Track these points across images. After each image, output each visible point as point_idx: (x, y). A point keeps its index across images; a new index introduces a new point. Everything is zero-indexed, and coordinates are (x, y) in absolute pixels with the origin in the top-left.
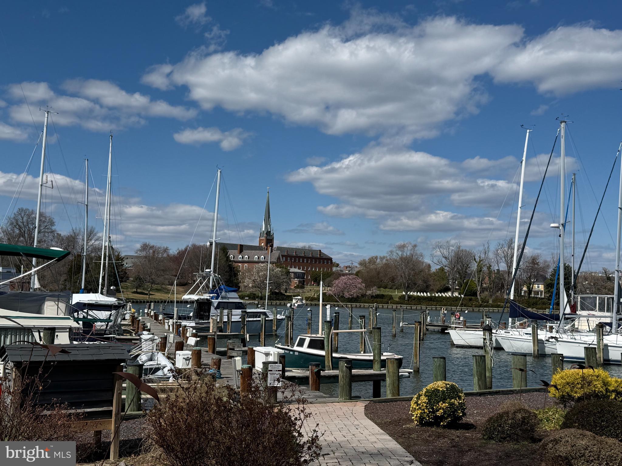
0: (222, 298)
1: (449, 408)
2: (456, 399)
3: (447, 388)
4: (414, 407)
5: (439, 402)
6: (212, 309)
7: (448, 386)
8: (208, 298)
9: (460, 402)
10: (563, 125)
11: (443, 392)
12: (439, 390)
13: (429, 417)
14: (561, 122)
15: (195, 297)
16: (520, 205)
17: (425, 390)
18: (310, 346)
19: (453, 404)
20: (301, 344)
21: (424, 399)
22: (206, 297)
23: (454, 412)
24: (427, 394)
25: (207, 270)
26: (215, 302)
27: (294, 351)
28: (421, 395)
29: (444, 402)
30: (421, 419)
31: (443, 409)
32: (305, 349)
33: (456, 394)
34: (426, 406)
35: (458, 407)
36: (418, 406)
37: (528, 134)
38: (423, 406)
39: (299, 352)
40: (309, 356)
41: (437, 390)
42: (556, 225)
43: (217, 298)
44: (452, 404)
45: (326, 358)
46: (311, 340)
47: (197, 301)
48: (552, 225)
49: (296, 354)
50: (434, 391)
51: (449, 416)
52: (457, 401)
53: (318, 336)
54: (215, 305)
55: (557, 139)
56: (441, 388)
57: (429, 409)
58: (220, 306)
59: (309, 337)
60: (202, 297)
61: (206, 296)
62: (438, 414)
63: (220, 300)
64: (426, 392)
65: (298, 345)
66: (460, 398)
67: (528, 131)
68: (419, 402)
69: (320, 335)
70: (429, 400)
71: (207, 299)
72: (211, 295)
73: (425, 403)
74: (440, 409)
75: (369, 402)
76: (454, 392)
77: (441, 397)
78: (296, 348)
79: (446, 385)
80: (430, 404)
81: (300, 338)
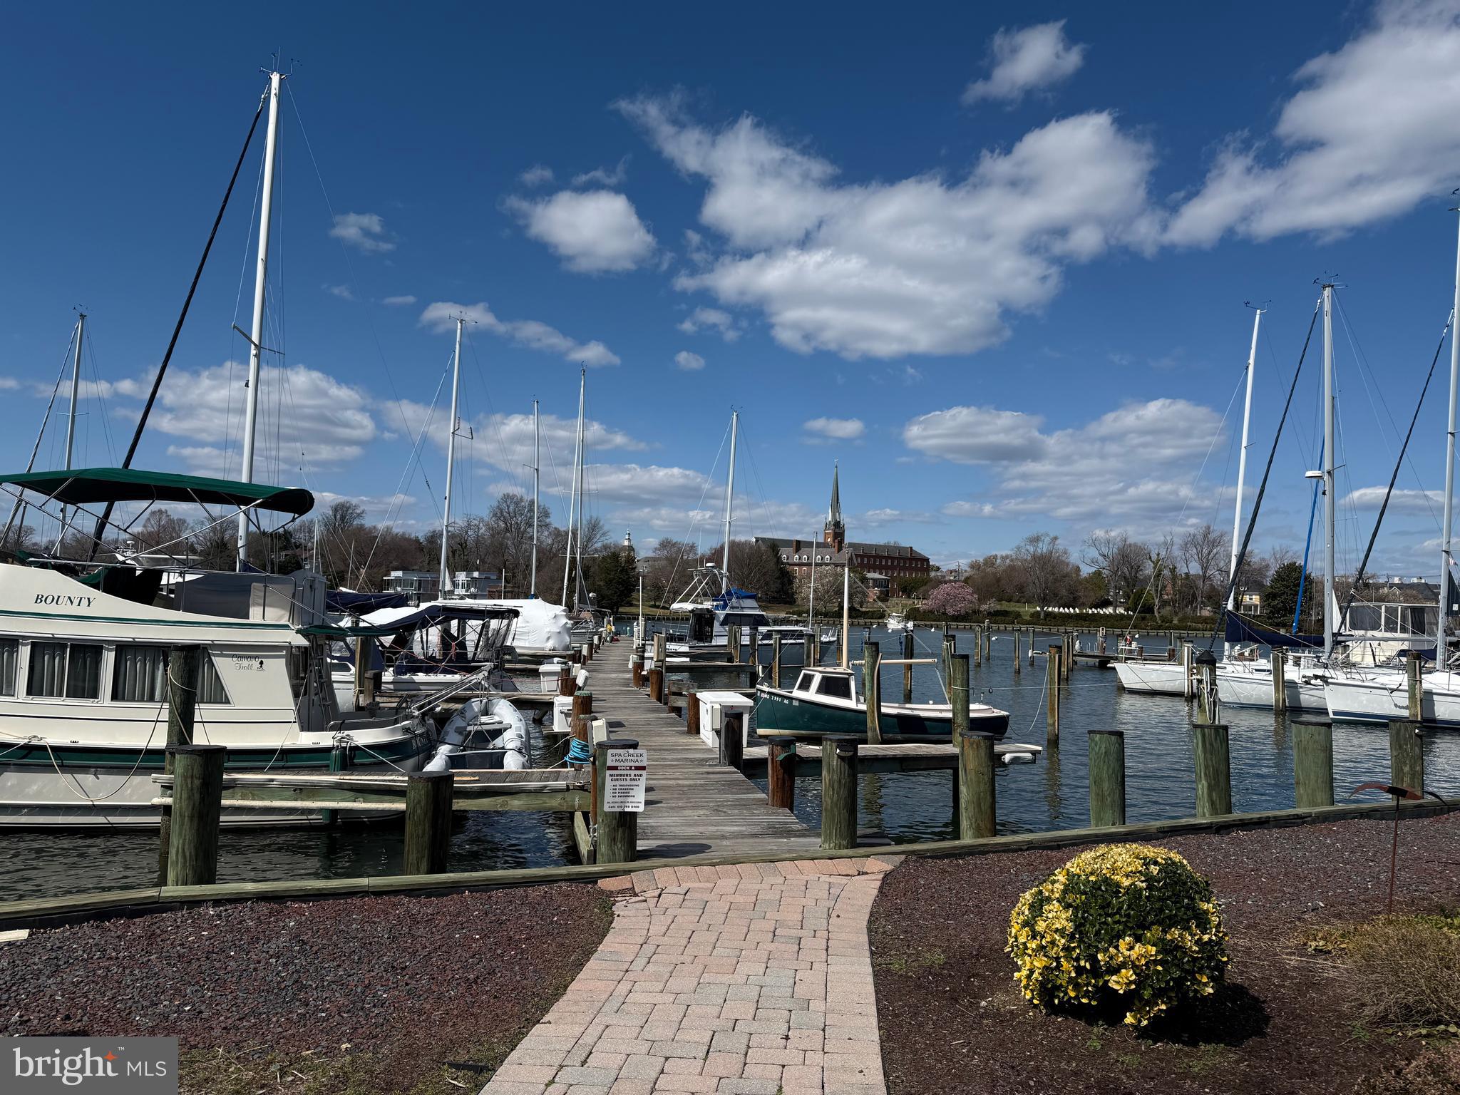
0: (732, 607)
1: (1162, 962)
2: (1188, 929)
3: (1149, 879)
4: (1022, 939)
5: (1120, 936)
6: (716, 624)
7: (1154, 870)
8: (710, 607)
9: (1206, 938)
10: (1327, 292)
11: (1134, 892)
12: (1118, 885)
13: (1077, 987)
14: (1324, 287)
15: (688, 606)
16: (1244, 443)
17: (1061, 878)
18: (821, 690)
19: (1178, 948)
20: (805, 686)
21: (1058, 918)
22: (705, 607)
23: (1179, 982)
24: (1070, 898)
25: (709, 565)
26: (721, 614)
27: (791, 699)
28: (1049, 900)
29: (1138, 939)
30: (1047, 989)
31: (1135, 967)
32: (812, 695)
33: (1188, 907)
34: (1067, 949)
35: (1195, 959)
36: (1034, 937)
37: (1258, 317)
38: (1053, 943)
39: (800, 701)
40: (819, 709)
41: (1107, 881)
42: (1317, 473)
43: (724, 607)
44: (1170, 950)
45: (868, 714)
46: (823, 677)
47: (692, 611)
48: (1309, 474)
49: (796, 703)
50: (1097, 888)
51: (1159, 994)
52: (1193, 935)
53: (839, 670)
54: (722, 618)
55: (1317, 317)
56: (1127, 876)
57: (1077, 959)
58: (727, 620)
59: (820, 672)
60: (700, 606)
61: (708, 605)
62: (1118, 983)
63: (727, 611)
64: (1065, 892)
65: (800, 688)
66: (1203, 924)
67: (1258, 312)
68: (1041, 926)
69: (843, 669)
70: (1079, 926)
71: (708, 609)
72: (715, 603)
73: (1061, 932)
74: (1123, 965)
75: (903, 857)
76: (1177, 898)
77: (1128, 916)
78: (797, 693)
79: (1147, 862)
80: (1081, 941)
81: (805, 675)
